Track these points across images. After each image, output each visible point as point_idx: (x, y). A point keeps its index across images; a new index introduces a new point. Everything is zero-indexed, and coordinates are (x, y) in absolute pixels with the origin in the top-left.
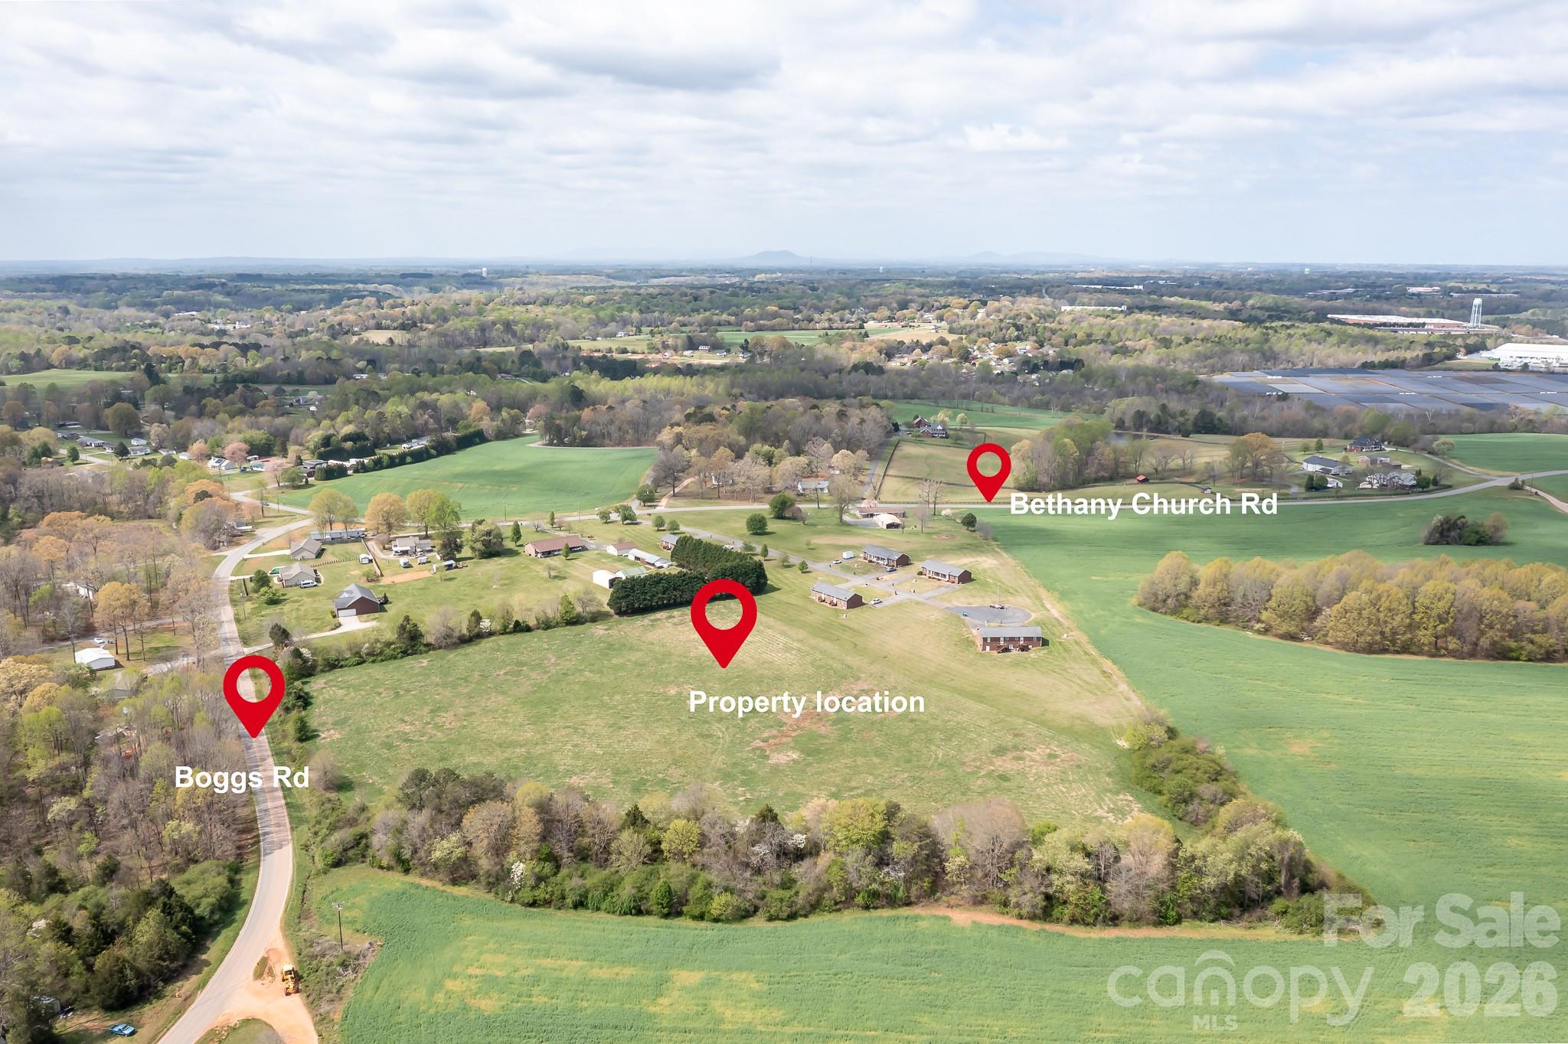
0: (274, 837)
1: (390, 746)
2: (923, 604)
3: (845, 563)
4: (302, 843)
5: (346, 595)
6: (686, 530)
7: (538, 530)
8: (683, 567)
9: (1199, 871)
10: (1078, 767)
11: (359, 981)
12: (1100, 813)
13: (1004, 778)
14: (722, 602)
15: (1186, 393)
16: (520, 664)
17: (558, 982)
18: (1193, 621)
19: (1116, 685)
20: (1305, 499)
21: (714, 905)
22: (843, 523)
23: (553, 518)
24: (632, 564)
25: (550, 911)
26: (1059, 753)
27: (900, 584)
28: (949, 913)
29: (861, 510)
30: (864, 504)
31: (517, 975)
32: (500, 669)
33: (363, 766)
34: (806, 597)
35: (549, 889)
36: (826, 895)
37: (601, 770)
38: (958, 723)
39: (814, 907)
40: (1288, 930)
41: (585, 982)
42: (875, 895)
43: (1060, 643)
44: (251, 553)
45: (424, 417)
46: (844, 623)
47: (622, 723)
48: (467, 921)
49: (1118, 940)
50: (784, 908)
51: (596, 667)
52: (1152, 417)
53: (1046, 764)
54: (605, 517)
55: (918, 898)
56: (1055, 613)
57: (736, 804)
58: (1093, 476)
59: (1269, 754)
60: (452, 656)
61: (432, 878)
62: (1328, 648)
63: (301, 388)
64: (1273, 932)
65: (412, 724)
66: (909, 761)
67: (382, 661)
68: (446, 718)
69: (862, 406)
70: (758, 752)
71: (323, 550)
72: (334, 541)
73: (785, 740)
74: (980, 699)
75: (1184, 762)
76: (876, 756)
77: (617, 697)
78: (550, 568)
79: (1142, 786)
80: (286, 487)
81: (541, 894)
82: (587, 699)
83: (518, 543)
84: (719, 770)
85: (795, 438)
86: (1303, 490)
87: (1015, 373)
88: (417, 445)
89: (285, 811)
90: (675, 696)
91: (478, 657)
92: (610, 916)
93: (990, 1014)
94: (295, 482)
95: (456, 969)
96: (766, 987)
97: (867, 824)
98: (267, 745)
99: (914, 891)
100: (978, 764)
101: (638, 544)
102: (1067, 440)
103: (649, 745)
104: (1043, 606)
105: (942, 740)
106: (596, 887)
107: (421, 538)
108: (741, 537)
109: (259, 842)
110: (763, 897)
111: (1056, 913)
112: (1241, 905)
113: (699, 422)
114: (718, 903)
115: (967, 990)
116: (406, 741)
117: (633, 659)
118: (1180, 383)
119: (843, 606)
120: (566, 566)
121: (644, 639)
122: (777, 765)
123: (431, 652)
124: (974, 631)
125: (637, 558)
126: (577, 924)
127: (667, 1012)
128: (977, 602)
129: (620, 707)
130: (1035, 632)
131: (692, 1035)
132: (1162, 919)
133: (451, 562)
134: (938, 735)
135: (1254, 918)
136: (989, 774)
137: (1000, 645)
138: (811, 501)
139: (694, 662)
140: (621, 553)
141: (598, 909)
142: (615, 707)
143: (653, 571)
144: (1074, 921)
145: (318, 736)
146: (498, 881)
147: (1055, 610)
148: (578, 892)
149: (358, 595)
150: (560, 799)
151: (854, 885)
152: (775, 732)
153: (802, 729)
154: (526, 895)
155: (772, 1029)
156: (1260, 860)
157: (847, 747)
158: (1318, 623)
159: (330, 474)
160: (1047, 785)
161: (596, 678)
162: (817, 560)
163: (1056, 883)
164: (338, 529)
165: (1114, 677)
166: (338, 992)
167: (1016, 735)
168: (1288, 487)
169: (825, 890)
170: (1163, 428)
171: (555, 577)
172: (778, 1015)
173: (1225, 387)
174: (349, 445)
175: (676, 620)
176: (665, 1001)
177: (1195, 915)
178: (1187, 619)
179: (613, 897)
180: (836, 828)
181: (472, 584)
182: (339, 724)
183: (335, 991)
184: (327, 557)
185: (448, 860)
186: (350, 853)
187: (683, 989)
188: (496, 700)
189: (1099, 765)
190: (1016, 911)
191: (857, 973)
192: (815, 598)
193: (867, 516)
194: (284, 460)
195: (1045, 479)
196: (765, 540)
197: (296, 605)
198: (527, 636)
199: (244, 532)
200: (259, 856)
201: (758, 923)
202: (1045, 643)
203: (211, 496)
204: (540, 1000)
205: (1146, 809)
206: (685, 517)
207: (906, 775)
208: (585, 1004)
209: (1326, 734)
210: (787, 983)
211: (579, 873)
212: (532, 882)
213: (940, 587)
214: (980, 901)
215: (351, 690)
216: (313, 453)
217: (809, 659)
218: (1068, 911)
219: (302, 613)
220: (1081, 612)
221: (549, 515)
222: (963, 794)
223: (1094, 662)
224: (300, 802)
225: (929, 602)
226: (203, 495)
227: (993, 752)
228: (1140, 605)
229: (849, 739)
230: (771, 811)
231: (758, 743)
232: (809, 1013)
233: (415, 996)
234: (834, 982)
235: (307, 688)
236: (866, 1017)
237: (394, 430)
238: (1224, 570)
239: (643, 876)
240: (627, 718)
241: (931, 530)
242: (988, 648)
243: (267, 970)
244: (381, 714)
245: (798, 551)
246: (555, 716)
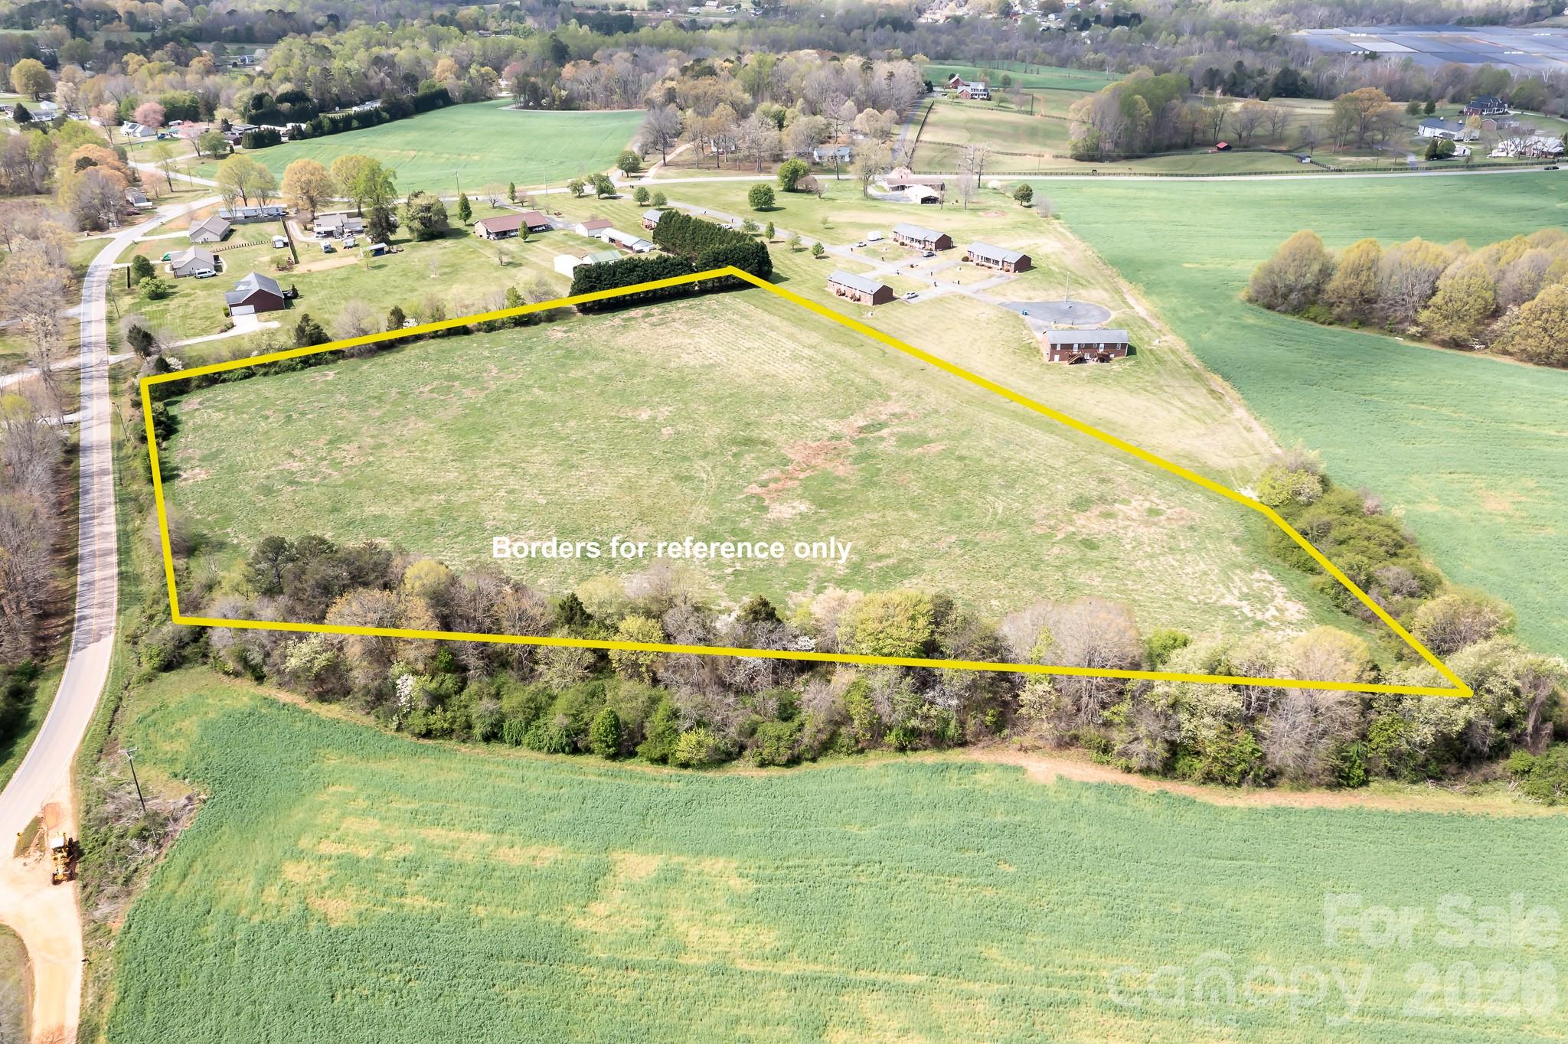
0: (92, 624)
1: (268, 491)
2: (970, 298)
3: (870, 245)
4: (130, 632)
5: (242, 288)
6: (671, 204)
7: (495, 205)
8: (668, 251)
9: (1408, 718)
10: (1191, 528)
11: (161, 862)
12: (1229, 600)
13: (1089, 544)
14: (715, 296)
15: (1261, 50)
16: (451, 377)
17: (447, 870)
18: (1323, 323)
19: (1230, 410)
20: (1428, 169)
21: (682, 745)
22: (867, 196)
23: (513, 191)
24: (605, 248)
25: (450, 744)
26: (1162, 507)
27: (940, 272)
28: (1022, 760)
29: (890, 182)
30: (894, 175)
31: (388, 857)
32: (425, 384)
33: (228, 519)
34: (821, 290)
35: (449, 715)
36: (843, 730)
37: (542, 527)
38: (1023, 463)
39: (826, 747)
40: (1531, 799)
41: (487, 872)
42: (914, 733)
43: (1151, 351)
44: (145, 235)
45: (378, 76)
46: (869, 322)
47: (575, 460)
48: (333, 760)
49: (1277, 812)
50: (782, 750)
51: (548, 382)
52: (1226, 76)
53: (1147, 524)
54: (577, 188)
55: (977, 735)
56: (1143, 313)
57: (720, 579)
58: (1166, 142)
59: (1457, 512)
60: (366, 366)
61: (293, 691)
62: (1507, 360)
63: (247, 47)
64: (1509, 800)
65: (302, 460)
66: (958, 518)
67: (277, 373)
68: (348, 453)
69: (890, 59)
70: (754, 501)
71: (232, 231)
72: (248, 219)
73: (790, 484)
74: (1049, 427)
75: (1350, 529)
76: (913, 508)
77: (572, 423)
78: (501, 253)
79: (1284, 560)
80: (208, 156)
81: (438, 720)
82: (531, 426)
83: (469, 222)
84: (701, 527)
85: (811, 94)
86: (1422, 159)
87: (1064, 30)
88: (368, 106)
89: (114, 585)
90: (648, 422)
91: (398, 369)
92: (535, 754)
93: (1095, 944)
94: (217, 150)
95: (305, 843)
96: (753, 887)
97: (905, 633)
98: (111, 488)
99: (971, 725)
100: (1052, 523)
101: (615, 223)
102: (1138, 97)
103: (608, 491)
104: (1124, 301)
105: (1002, 487)
106: (515, 713)
107: (350, 215)
108: (741, 212)
109: (71, 630)
110: (753, 732)
111: (1182, 764)
112: (1459, 760)
113: (697, 76)
114: (686, 744)
115: (1055, 898)
116: (291, 483)
117: (597, 371)
118: (1256, 38)
119: (868, 300)
120: (523, 250)
121: (612, 344)
122: (779, 520)
123: (341, 362)
124: (1039, 335)
125: (612, 240)
126: (487, 768)
127: (603, 929)
128: (1039, 297)
129: (574, 438)
130: (1118, 337)
131: (635, 974)
132: (1341, 779)
133: (383, 245)
134: (996, 480)
135: (1478, 778)
136: (1069, 539)
137: (1072, 354)
138: (829, 171)
139: (675, 375)
140: (592, 233)
141: (518, 743)
142: (568, 437)
143: (631, 254)
144: (1209, 778)
145: (178, 476)
146: (381, 697)
147: (1141, 306)
148: (488, 721)
149: (255, 288)
150: (468, 583)
151: (885, 719)
152: (777, 473)
153: (813, 468)
154: (417, 721)
155: (759, 967)
156: (1503, 700)
157: (874, 495)
158: (1497, 325)
159: (261, 141)
160: (1151, 556)
161: (547, 397)
162: (836, 241)
163: (1187, 726)
164: (253, 205)
165: (1228, 399)
166: (127, 881)
167: (1102, 481)
168: (1403, 155)
169: (838, 724)
170: (1238, 90)
171: (509, 264)
172: (770, 938)
173: (1304, 44)
174: (287, 105)
175: (654, 320)
176: (599, 908)
177: (1392, 774)
178: (1314, 319)
179: (538, 728)
180: (859, 636)
181: (405, 274)
182: (206, 459)
183: (120, 881)
184: (235, 240)
185: (309, 669)
186: (188, 651)
187: (630, 886)
188: (416, 427)
189: (1220, 528)
190: (1123, 761)
191: (887, 863)
192: (832, 290)
193: (897, 188)
194: (211, 126)
195: (1108, 146)
196: (772, 217)
197: (186, 300)
198: (464, 340)
199: (144, 210)
200: (67, 653)
201: (744, 770)
202: (1132, 351)
203: (95, 164)
204: (417, 902)
205: (1295, 595)
206: (677, 189)
207: (954, 538)
208: (482, 912)
209: (1531, 484)
210: (785, 879)
211: (493, 691)
212: (423, 704)
213: (991, 276)
214: (1067, 743)
215: (231, 412)
216: (243, 115)
217: (823, 371)
218: (1200, 765)
219: (190, 310)
220: (1175, 310)
221: (508, 189)
222: (1034, 568)
223: (1198, 377)
224: (139, 571)
225: (978, 296)
226: (85, 163)
227: (1072, 505)
228: (1250, 300)
229: (875, 484)
230: (765, 604)
231: (755, 489)
232: (816, 936)
233: (239, 889)
234: (854, 880)
235: (173, 411)
236: (902, 947)
237: (343, 91)
238: (1373, 254)
239: (581, 698)
240: (582, 452)
241: (977, 206)
242: (1057, 357)
243: (36, 841)
244: (264, 447)
245: (813, 231)
246: (488, 449)
